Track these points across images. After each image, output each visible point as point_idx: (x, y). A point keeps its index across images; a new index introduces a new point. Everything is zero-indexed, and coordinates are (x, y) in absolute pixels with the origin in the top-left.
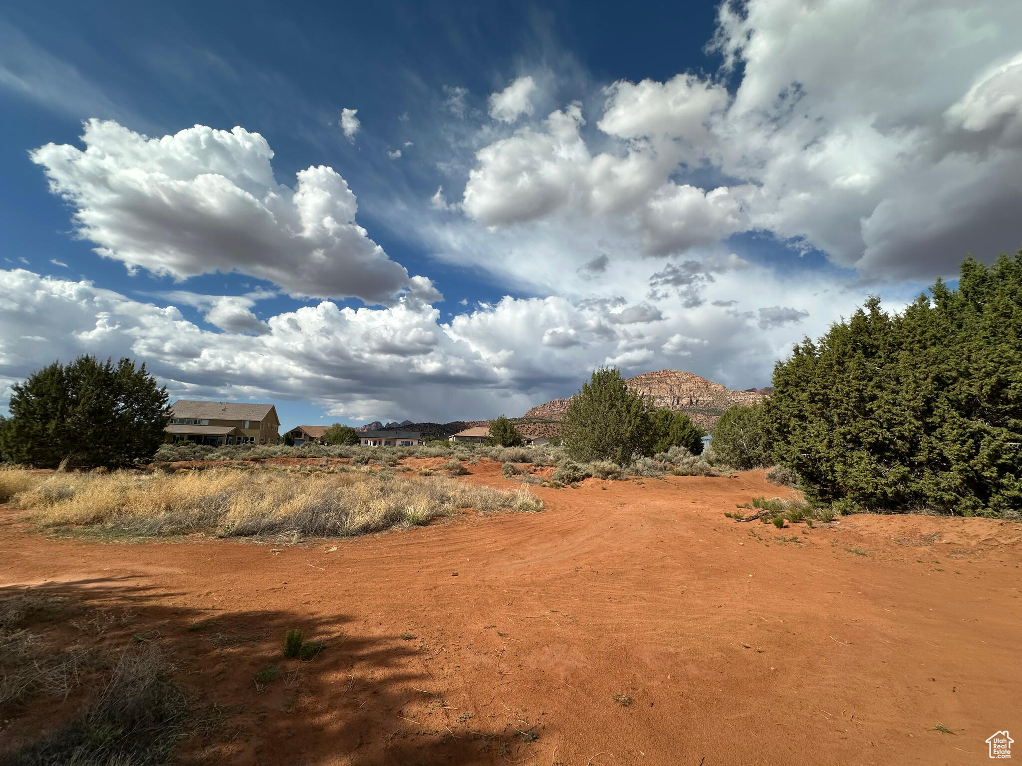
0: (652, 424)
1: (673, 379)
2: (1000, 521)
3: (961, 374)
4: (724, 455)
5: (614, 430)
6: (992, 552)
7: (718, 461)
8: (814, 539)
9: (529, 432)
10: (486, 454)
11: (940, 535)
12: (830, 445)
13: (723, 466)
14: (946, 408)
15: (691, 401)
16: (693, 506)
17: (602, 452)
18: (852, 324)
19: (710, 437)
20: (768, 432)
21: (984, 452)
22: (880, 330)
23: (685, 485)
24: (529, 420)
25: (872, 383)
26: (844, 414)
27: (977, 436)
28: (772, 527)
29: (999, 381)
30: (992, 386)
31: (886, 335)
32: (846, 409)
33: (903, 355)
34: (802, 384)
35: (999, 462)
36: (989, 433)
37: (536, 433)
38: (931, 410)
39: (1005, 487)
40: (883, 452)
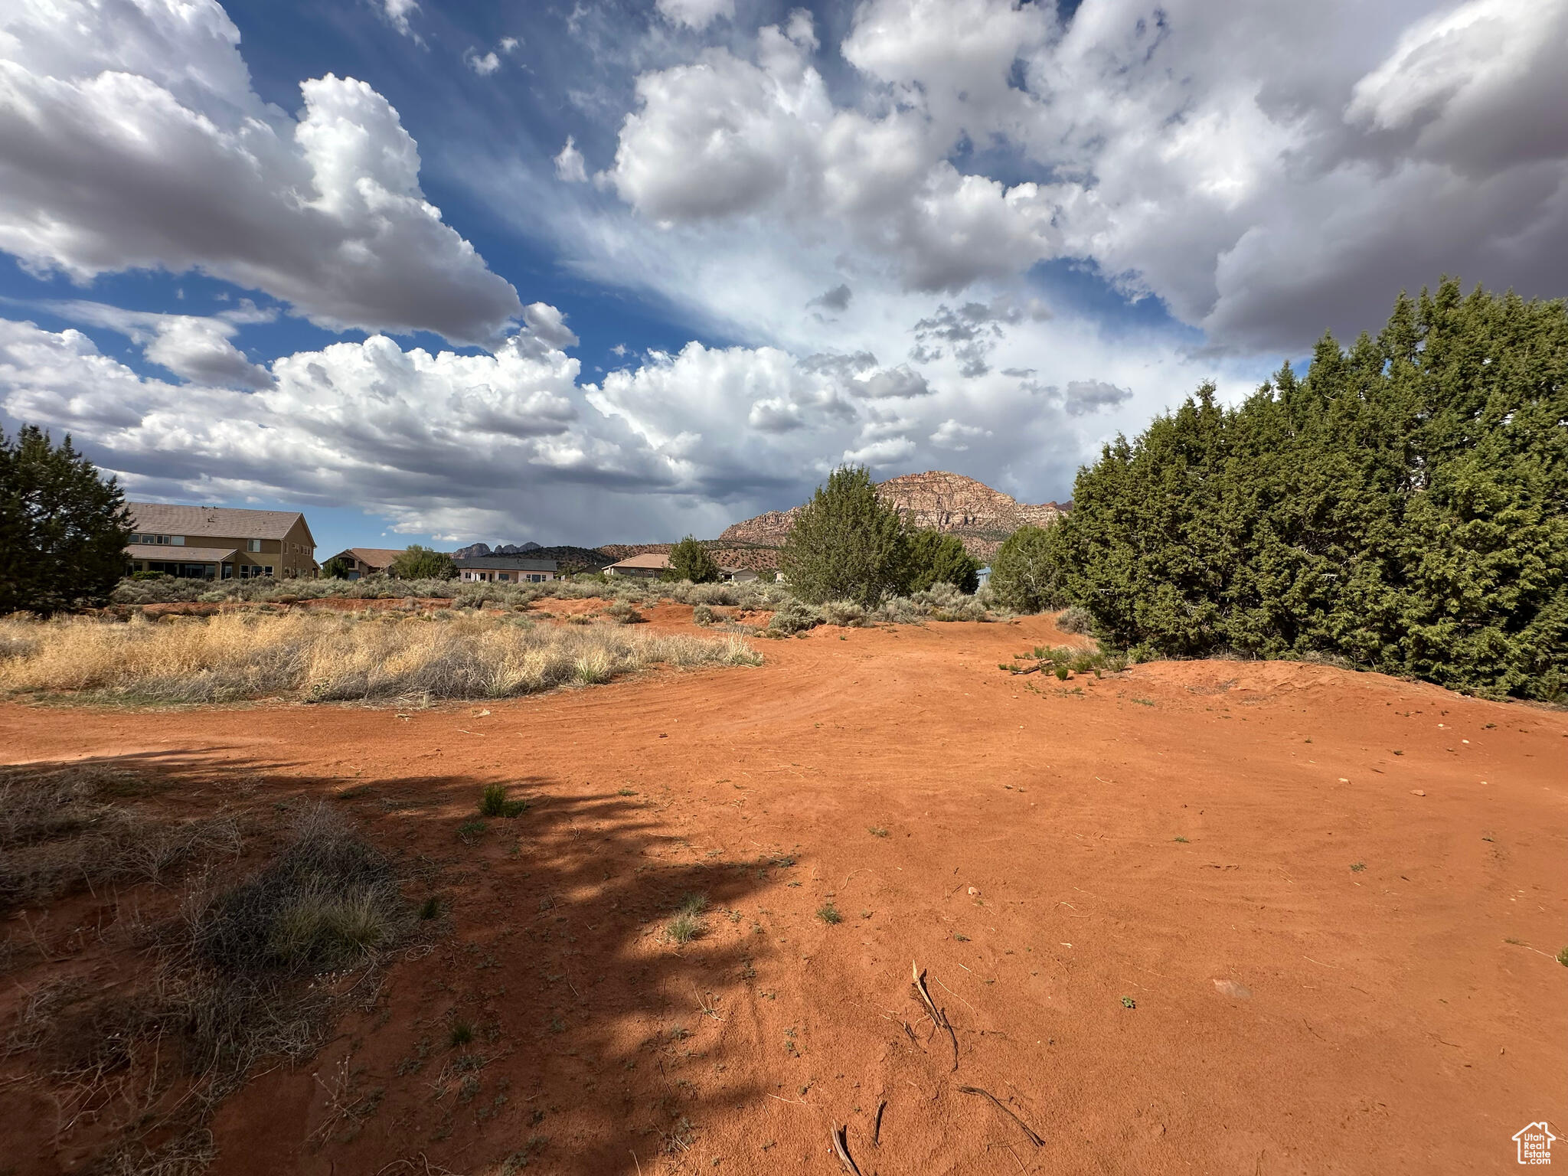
0: (911, 551)
1: (942, 485)
2: (1300, 664)
3: (1290, 489)
4: (1005, 594)
5: (857, 557)
6: (1285, 697)
7: (996, 602)
8: (1100, 691)
9: (726, 562)
10: (666, 593)
11: (1236, 681)
12: (1132, 578)
13: (1002, 608)
14: (1266, 531)
15: (966, 518)
16: (960, 657)
17: (839, 589)
18: (1178, 419)
19: (988, 570)
20: (1062, 560)
21: (1299, 584)
22: (1209, 428)
23: (951, 633)
24: (727, 543)
25: (1189, 498)
26: (1153, 537)
27: (1295, 564)
28: (1054, 680)
29: (1327, 499)
30: (1319, 505)
31: (1215, 435)
32: (1156, 531)
33: (1230, 463)
34: (1109, 497)
35: (1311, 596)
36: (1307, 563)
37: (737, 564)
38: (1250, 533)
39: (1313, 625)
40: (1191, 585)
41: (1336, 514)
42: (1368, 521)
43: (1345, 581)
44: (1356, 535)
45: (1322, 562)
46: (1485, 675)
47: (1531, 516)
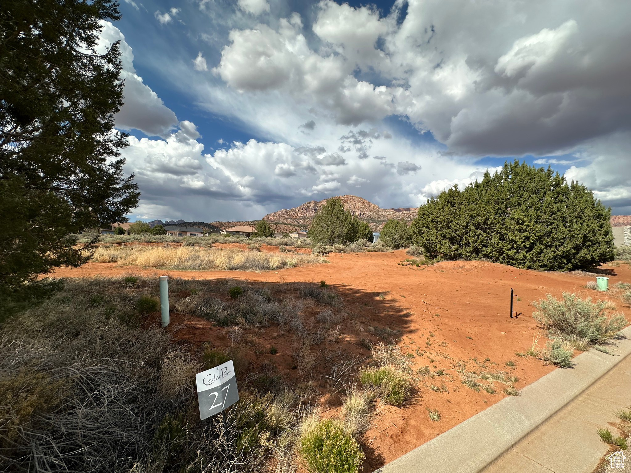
1: (351, 200)
2: (480, 261)
3: (477, 215)
6: (476, 269)
8: (429, 269)
11: (464, 266)
12: (436, 238)
13: (388, 247)
14: (472, 226)
15: (360, 214)
18: (448, 193)
20: (415, 233)
21: (480, 240)
22: (457, 196)
23: (374, 255)
25: (452, 216)
26: (442, 227)
27: (478, 235)
28: (415, 267)
29: (486, 218)
31: (458, 198)
32: (443, 225)
33: (462, 207)
34: (429, 215)
35: (482, 243)
36: (481, 235)
38: (468, 226)
39: (483, 251)
40: (452, 240)
41: (489, 222)
42: (496, 224)
43: (491, 240)
44: (493, 228)
45: (485, 234)
46: (522, 263)
47: (532, 224)
